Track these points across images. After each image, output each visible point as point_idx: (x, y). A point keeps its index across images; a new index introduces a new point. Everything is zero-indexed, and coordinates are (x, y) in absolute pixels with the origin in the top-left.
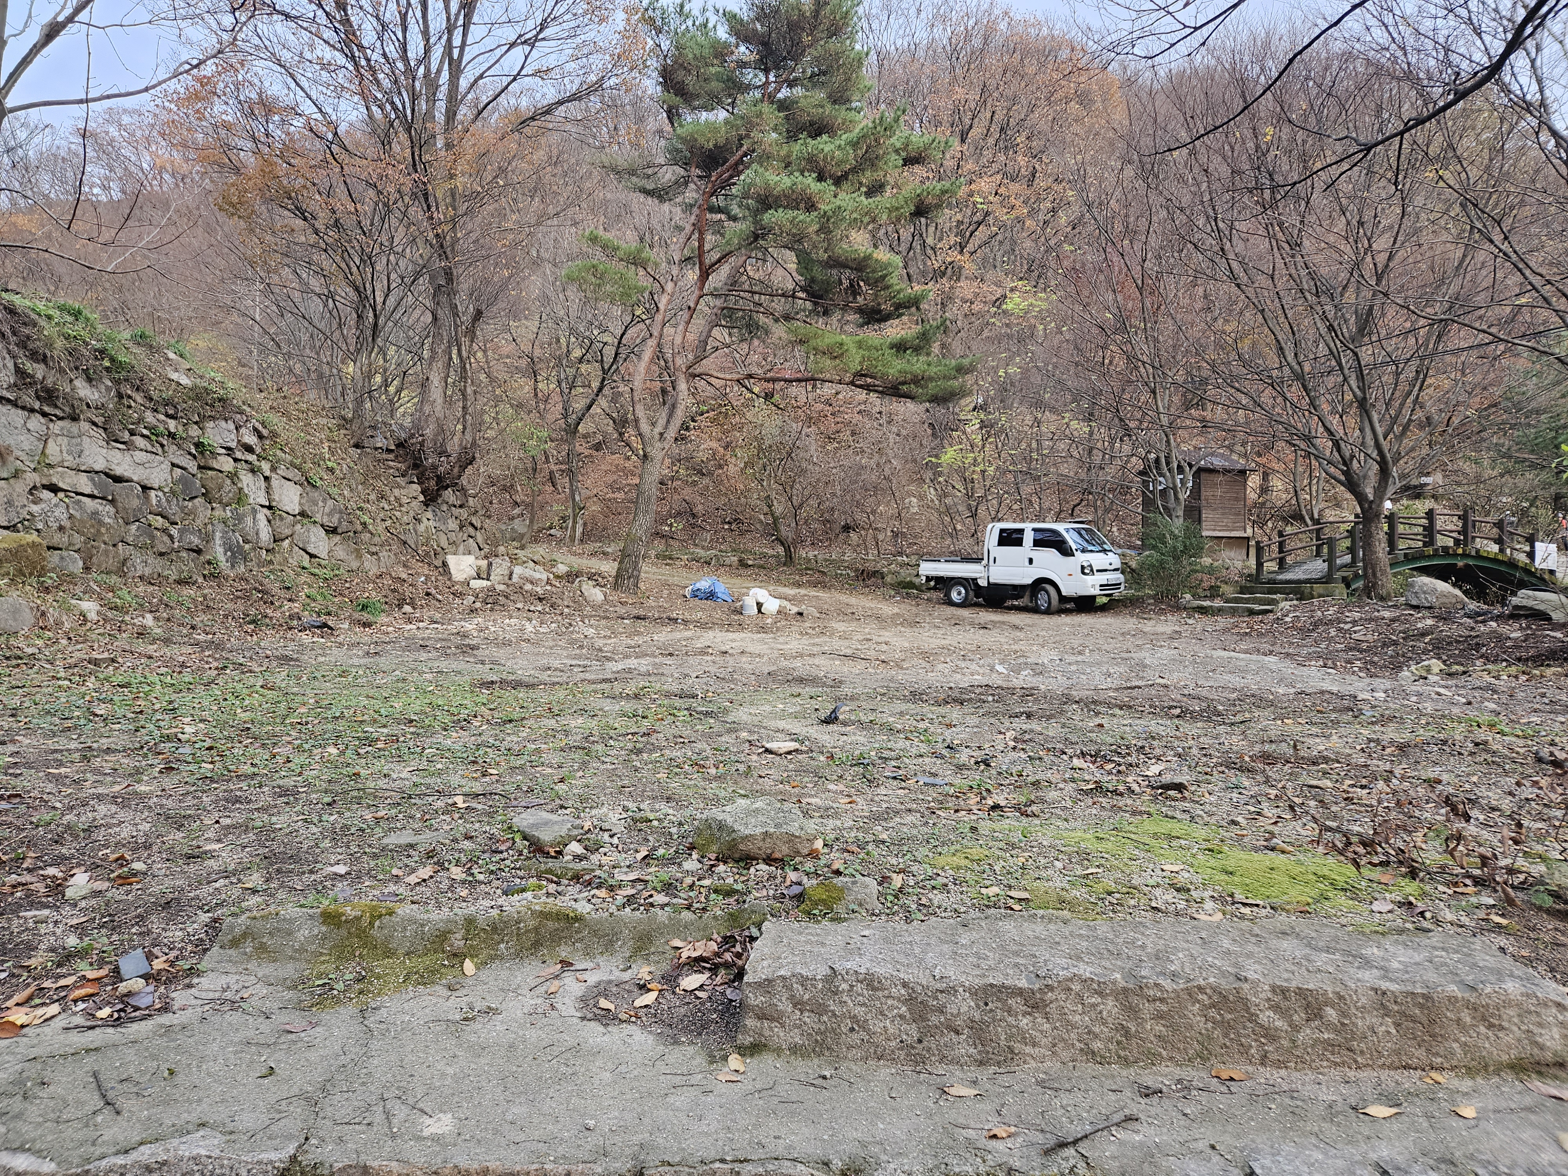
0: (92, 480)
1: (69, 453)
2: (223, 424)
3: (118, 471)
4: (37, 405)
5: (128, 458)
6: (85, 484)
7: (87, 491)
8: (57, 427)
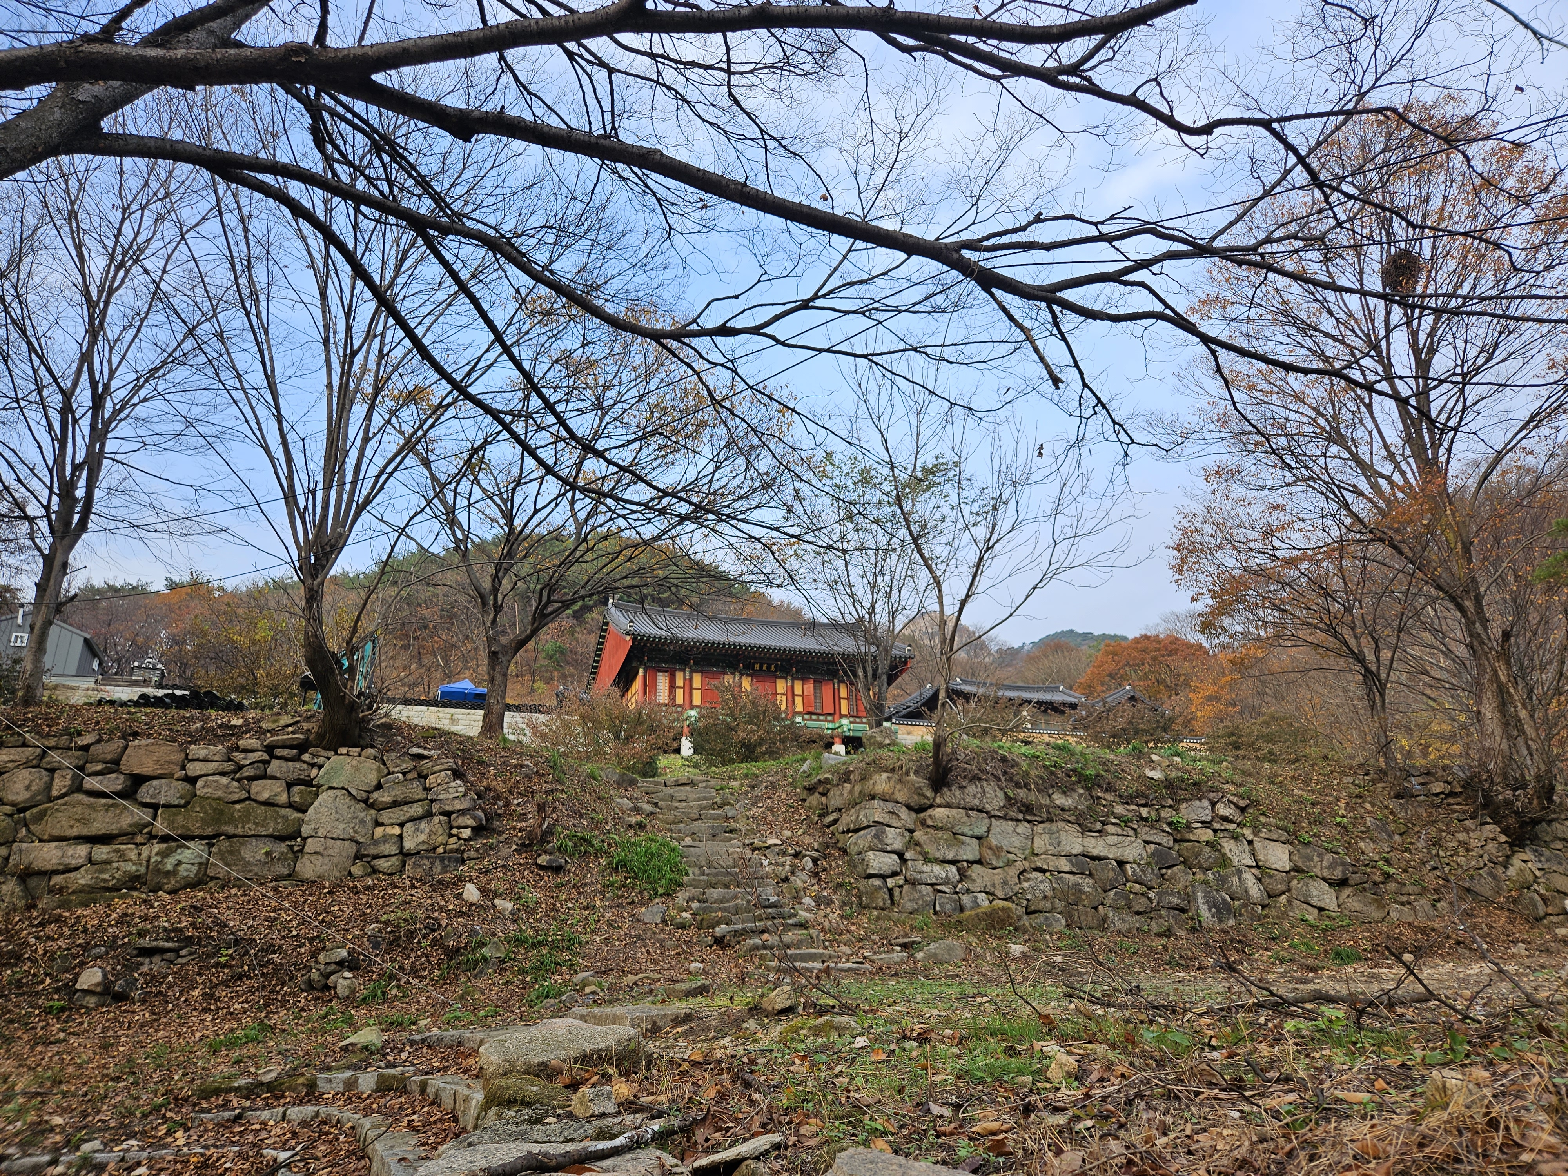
0: (1070, 861)
1: (1051, 844)
2: (1197, 803)
3: (1095, 852)
4: (1021, 817)
5: (1101, 842)
6: (1064, 865)
7: (1067, 869)
8: (1039, 828)
